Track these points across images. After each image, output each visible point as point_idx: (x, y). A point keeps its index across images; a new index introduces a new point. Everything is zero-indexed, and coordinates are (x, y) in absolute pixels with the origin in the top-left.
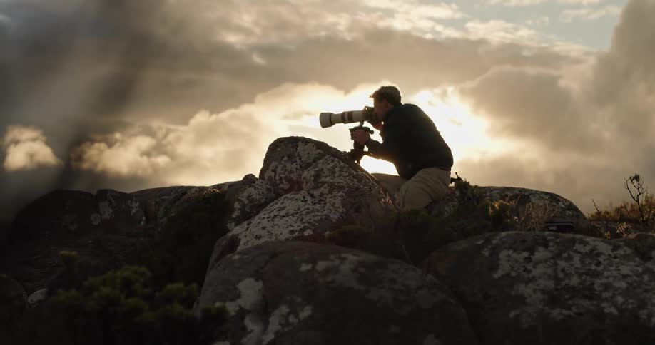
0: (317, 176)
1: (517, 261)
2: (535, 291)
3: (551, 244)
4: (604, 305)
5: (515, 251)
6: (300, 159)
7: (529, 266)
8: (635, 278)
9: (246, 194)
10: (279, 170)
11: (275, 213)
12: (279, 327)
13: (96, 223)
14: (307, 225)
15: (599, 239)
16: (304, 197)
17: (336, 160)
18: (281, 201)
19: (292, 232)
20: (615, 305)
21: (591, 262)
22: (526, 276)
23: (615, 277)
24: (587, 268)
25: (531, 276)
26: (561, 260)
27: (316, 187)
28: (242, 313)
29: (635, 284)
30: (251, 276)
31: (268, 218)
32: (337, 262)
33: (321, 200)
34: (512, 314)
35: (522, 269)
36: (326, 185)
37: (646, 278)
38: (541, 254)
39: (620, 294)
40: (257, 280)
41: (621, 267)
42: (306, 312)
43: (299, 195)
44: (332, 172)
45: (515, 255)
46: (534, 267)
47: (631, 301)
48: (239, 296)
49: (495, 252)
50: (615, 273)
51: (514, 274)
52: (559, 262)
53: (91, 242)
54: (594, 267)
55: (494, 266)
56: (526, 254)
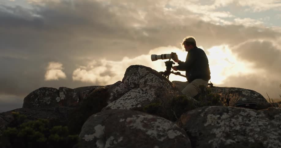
0: (145, 82)
1: (214, 119)
2: (220, 132)
3: (230, 112)
4: (249, 138)
5: (214, 114)
6: (139, 74)
7: (219, 121)
8: (264, 127)
9: (115, 90)
10: (130, 80)
11: (127, 97)
12: (110, 146)
13: (58, 101)
14: (139, 103)
15: (252, 110)
16: (139, 91)
17: (154, 75)
18: (130, 92)
19: (133, 106)
20: (254, 139)
21: (246, 119)
22: (217, 125)
23: (256, 126)
24: (245, 122)
25: (219, 125)
26: (233, 118)
27: (145, 87)
28: (95, 139)
29: (264, 129)
30: (100, 124)
31: (123, 99)
32: (135, 118)
33: (146, 92)
34: (210, 142)
35: (216, 122)
36: (148, 86)
37: (269, 127)
38: (225, 116)
39: (257, 134)
40: (102, 125)
41: (259, 122)
42: (121, 139)
43: (137, 90)
44: (152, 80)
45: (214, 116)
46: (221, 122)
47: (261, 137)
48: (94, 132)
49: (206, 114)
50: (256, 124)
51: (213, 124)
52: (232, 119)
53: (55, 109)
54: (247, 122)
55: (205, 121)
56: (218, 116)
